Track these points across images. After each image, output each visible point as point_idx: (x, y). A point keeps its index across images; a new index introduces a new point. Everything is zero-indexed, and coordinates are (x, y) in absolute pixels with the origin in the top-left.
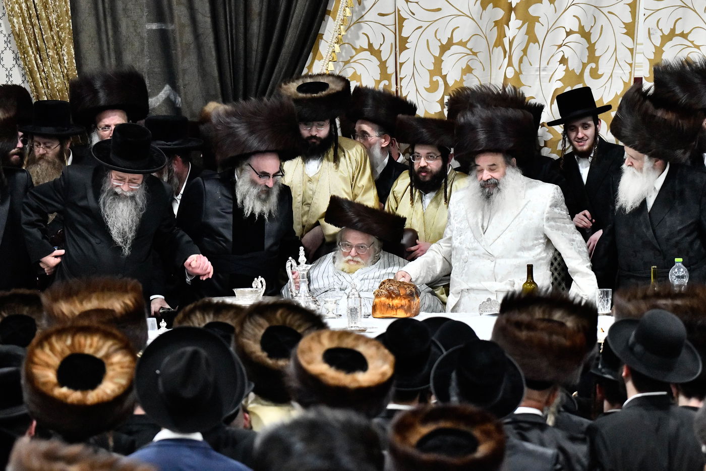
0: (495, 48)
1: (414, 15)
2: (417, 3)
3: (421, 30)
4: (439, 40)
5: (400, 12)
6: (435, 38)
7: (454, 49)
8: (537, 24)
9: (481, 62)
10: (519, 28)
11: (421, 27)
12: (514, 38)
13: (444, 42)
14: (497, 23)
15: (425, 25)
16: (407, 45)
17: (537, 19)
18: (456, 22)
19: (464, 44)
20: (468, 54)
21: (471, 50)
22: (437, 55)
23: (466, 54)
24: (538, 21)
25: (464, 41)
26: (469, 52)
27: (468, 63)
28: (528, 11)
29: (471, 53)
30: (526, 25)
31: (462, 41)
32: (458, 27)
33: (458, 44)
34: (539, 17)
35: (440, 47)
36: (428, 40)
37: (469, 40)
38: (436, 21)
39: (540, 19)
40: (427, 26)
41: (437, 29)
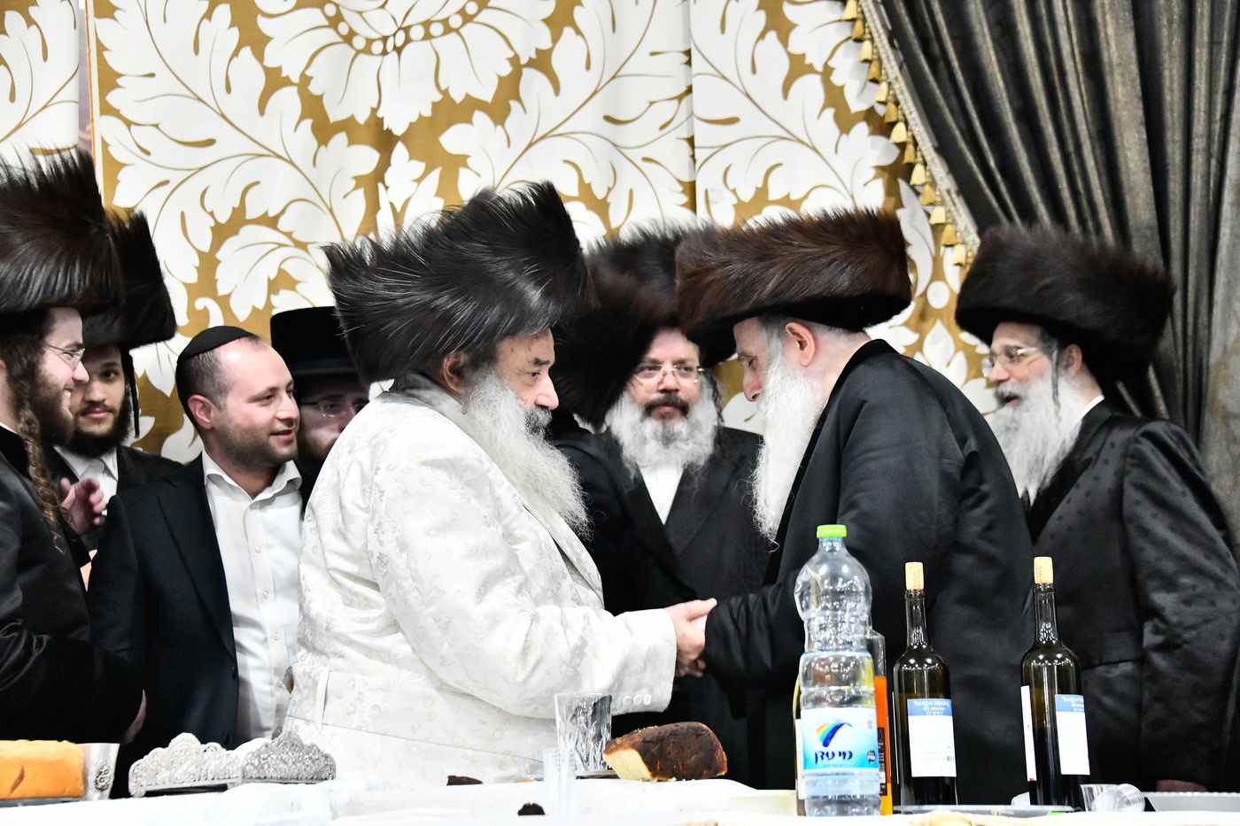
1: (148, 153)
2: (156, 126)
3: (166, 189)
4: (212, 214)
5: (109, 149)
6: (201, 208)
7: (247, 233)
8: (462, 171)
10: (419, 180)
11: (166, 182)
13: (223, 218)
15: (175, 178)
17: (461, 161)
18: (250, 172)
19: (271, 222)
20: (281, 245)
21: (289, 235)
22: (206, 248)
23: (275, 246)
24: (466, 166)
25: (272, 214)
26: (284, 240)
27: (283, 267)
28: (439, 143)
29: (291, 243)
30: (436, 174)
31: (266, 213)
32: (257, 183)
33: (257, 221)
34: (467, 156)
35: (212, 228)
36: (183, 215)
37: (283, 212)
38: (201, 169)
39: (469, 161)
40: (182, 179)
41: (206, 189)
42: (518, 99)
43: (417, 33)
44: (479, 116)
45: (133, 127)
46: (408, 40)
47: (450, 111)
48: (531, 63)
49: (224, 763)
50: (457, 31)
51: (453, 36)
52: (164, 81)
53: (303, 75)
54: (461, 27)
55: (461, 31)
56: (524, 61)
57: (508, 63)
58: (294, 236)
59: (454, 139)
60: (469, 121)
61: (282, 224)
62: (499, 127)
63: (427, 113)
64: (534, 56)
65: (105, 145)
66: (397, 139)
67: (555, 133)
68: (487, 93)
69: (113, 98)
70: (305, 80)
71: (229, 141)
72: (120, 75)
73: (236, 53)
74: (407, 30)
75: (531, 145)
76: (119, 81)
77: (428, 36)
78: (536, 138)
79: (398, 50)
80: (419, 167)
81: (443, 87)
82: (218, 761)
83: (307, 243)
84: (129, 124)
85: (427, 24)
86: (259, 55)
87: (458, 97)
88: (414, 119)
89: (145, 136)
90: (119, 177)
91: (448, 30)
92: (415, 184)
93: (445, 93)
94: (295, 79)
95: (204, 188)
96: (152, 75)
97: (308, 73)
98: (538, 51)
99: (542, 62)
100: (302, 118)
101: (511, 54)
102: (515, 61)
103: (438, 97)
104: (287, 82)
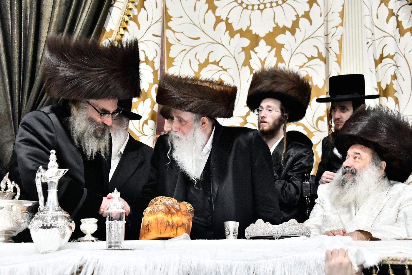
0: (243, 67)
1: (180, 41)
2: (182, 32)
3: (185, 52)
4: (198, 60)
5: (168, 40)
6: (195, 58)
7: (210, 67)
8: (283, 49)
9: (230, 76)
11: (185, 50)
12: (266, 58)
13: (202, 62)
14: (244, 49)
15: (188, 48)
16: (173, 63)
17: (282, 46)
18: (211, 48)
19: (217, 63)
20: (220, 71)
21: (222, 67)
22: (197, 71)
23: (218, 71)
24: (284, 47)
25: (217, 61)
26: (221, 69)
27: (220, 77)
28: (275, 40)
29: (222, 70)
30: (274, 50)
31: (215, 61)
32: (213, 51)
33: (213, 63)
34: (284, 44)
35: (199, 65)
36: (190, 60)
37: (220, 60)
38: (196, 46)
39: (285, 46)
40: (190, 49)
41: (197, 53)
42: (299, 28)
43: (268, 5)
44: (287, 32)
45: (175, 33)
46: (265, 7)
47: (279, 30)
48: (303, 16)
49: (272, 229)
50: (281, 5)
51: (279, 7)
52: (185, 19)
53: (227, 18)
54: (282, 4)
55: (282, 5)
56: (300, 16)
57: (295, 17)
58: (223, 67)
59: (280, 39)
60: (285, 34)
61: (220, 64)
62: (293, 36)
63: (271, 31)
64: (303, 14)
65: (167, 38)
66: (261, 38)
67: (310, 37)
68: (289, 25)
69: (170, 24)
70: (227, 19)
71: (204, 39)
72: (172, 17)
73: (207, 12)
74: (265, 4)
75: (303, 41)
76: (172, 19)
77: (272, 7)
78: (304, 39)
79: (262, 11)
80: (269, 48)
81: (276, 23)
82: (270, 228)
83: (227, 69)
84: (174, 32)
85: (271, 3)
86: (214, 12)
87: (281, 26)
88: (268, 32)
89: (179, 36)
90: (171, 48)
91: (278, 5)
92: (268, 53)
93: (277, 24)
94: (225, 19)
95: (196, 52)
96: (182, 17)
97: (228, 17)
98: (305, 12)
99: (307, 15)
100: (226, 31)
101: (296, 14)
102: (297, 16)
103: (275, 26)
104: (222, 20)
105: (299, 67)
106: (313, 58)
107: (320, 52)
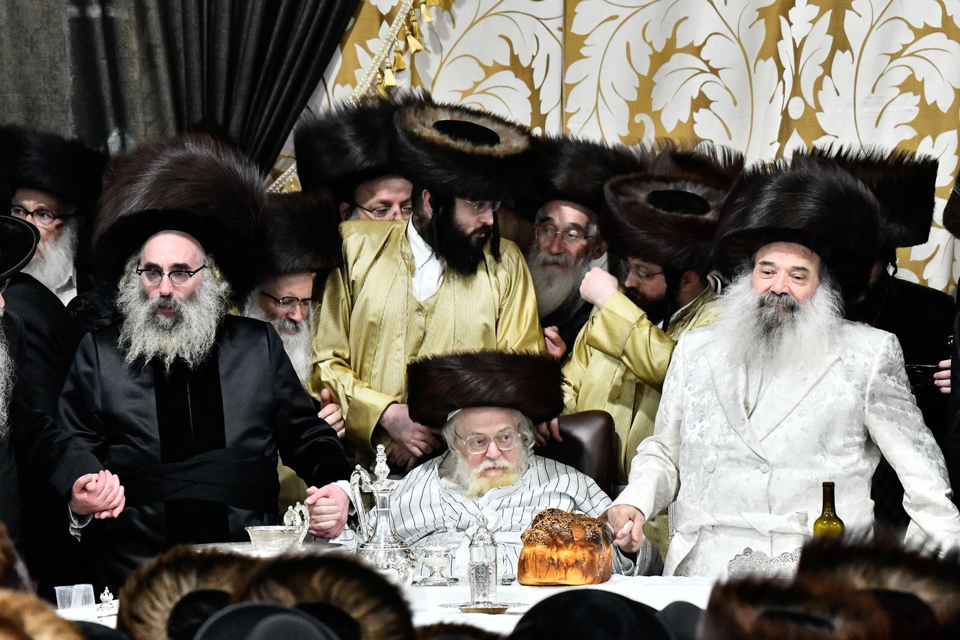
0: (761, 62)
3: (616, 23)
4: (650, 44)
6: (642, 40)
7: (677, 60)
8: (847, 12)
9: (727, 88)
10: (814, 22)
11: (615, 17)
12: (804, 40)
13: (660, 47)
14: (763, 13)
15: (623, 14)
16: (583, 51)
19: (696, 51)
20: (703, 71)
21: (707, 62)
22: (645, 73)
23: (699, 71)
24: (851, 7)
25: (697, 44)
26: (704, 67)
27: (703, 89)
29: (707, 70)
30: (828, 16)
31: (693, 44)
32: (687, 18)
33: (685, 50)
35: (650, 56)
36: (628, 43)
37: (704, 43)
38: (644, 6)
39: (854, 4)
40: (629, 15)
41: (648, 22)
58: (711, 64)
61: (703, 54)
80: (815, 10)
83: (718, 69)
92: (811, 25)
95: (645, 23)
105: (889, 58)
106: (928, 30)
107: (949, 14)
